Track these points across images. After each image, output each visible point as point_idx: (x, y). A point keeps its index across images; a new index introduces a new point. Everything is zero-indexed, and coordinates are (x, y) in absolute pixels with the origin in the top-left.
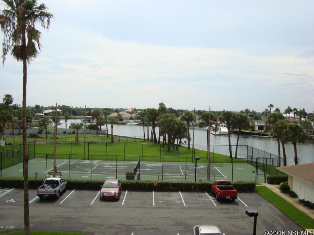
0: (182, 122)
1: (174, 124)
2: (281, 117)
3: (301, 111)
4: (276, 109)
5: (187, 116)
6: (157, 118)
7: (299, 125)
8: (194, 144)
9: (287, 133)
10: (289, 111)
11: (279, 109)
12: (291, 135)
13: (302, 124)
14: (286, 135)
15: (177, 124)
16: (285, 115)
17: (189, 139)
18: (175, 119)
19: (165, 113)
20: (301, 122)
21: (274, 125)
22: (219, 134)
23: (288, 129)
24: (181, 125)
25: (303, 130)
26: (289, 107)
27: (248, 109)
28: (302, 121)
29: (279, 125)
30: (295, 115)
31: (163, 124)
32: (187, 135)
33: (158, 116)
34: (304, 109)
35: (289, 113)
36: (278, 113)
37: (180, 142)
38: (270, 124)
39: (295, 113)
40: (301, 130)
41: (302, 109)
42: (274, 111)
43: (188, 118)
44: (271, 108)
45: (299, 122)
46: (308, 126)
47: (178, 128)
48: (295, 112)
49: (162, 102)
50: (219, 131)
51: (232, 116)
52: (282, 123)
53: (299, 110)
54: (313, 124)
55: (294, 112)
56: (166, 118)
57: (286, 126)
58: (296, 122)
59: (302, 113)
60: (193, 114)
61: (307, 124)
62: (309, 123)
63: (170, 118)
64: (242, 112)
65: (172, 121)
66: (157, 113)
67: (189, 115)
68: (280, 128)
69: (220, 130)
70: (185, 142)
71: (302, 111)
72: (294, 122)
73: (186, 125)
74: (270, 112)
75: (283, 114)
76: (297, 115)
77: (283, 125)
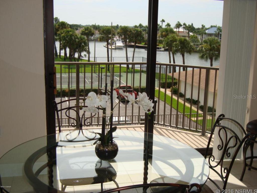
0: (82, 36)
1: (75, 38)
2: (172, 31)
3: (189, 26)
4: (167, 24)
5: (87, 31)
6: (57, 33)
7: (187, 38)
8: (96, 57)
9: (177, 45)
10: (179, 26)
11: (170, 24)
12: (180, 47)
13: (190, 38)
14: (176, 47)
15: (77, 38)
16: (175, 30)
17: (89, 53)
18: (75, 34)
19: (65, 28)
20: (189, 37)
21: (166, 39)
22: (115, 48)
23: (177, 42)
24: (81, 39)
25: (191, 43)
26: (178, 22)
27: (142, 24)
28: (190, 35)
29: (170, 38)
30: (184, 29)
31: (65, 39)
32: (86, 49)
33: (58, 31)
34: (192, 24)
35: (179, 28)
36: (168, 27)
37: (80, 55)
38: (162, 37)
39: (184, 28)
40: (188, 43)
41: (191, 24)
42: (166, 26)
43: (88, 32)
44: (162, 23)
45: (187, 36)
46: (195, 39)
47: (79, 42)
48: (185, 26)
49: (57, 17)
50: (114, 45)
51: (129, 30)
52: (173, 37)
53: (187, 25)
54: (199, 38)
55: (183, 26)
56: (67, 33)
57: (176, 39)
58: (185, 36)
59: (191, 28)
60: (92, 29)
61: (195, 38)
62: (197, 37)
63: (71, 33)
64: (136, 26)
65: (73, 35)
66: (57, 28)
67: (89, 29)
68: (171, 41)
69: (116, 44)
70: (85, 55)
71: (191, 26)
72: (183, 36)
73: (86, 39)
74: (162, 27)
75: (174, 29)
76: (185, 29)
77: (173, 39)
